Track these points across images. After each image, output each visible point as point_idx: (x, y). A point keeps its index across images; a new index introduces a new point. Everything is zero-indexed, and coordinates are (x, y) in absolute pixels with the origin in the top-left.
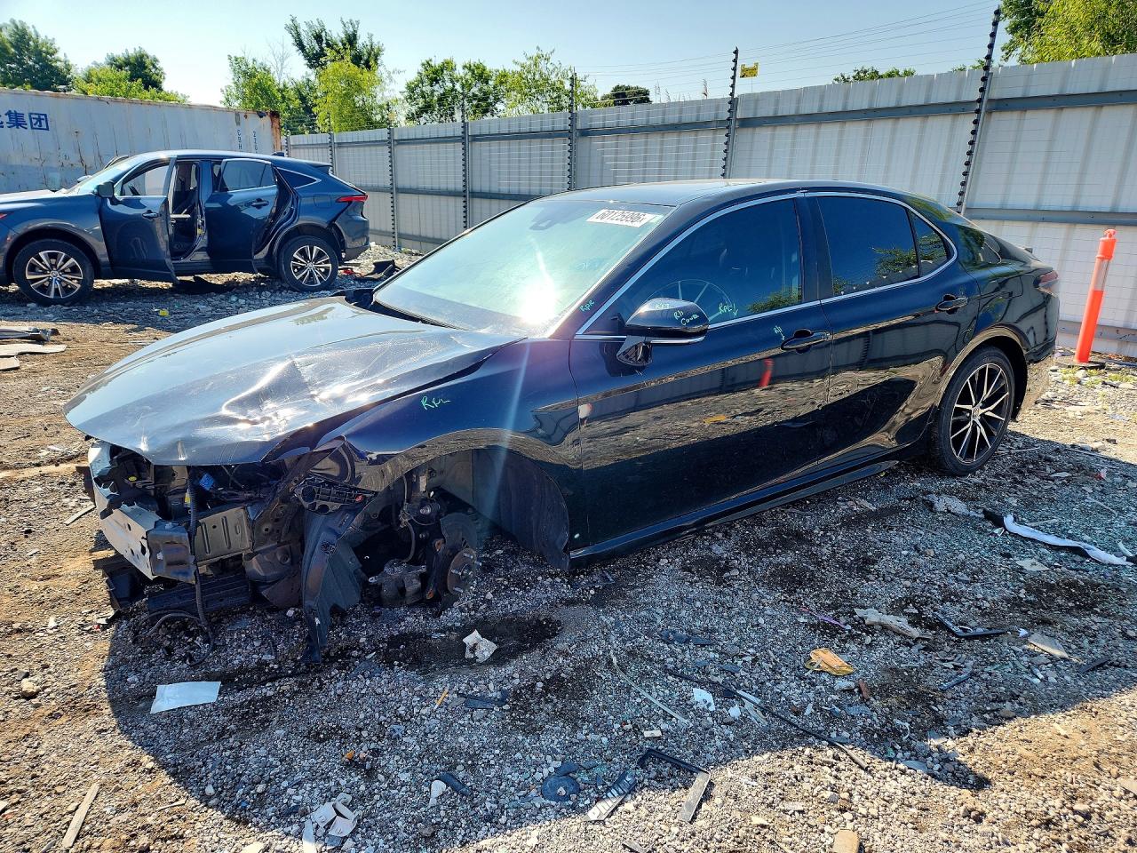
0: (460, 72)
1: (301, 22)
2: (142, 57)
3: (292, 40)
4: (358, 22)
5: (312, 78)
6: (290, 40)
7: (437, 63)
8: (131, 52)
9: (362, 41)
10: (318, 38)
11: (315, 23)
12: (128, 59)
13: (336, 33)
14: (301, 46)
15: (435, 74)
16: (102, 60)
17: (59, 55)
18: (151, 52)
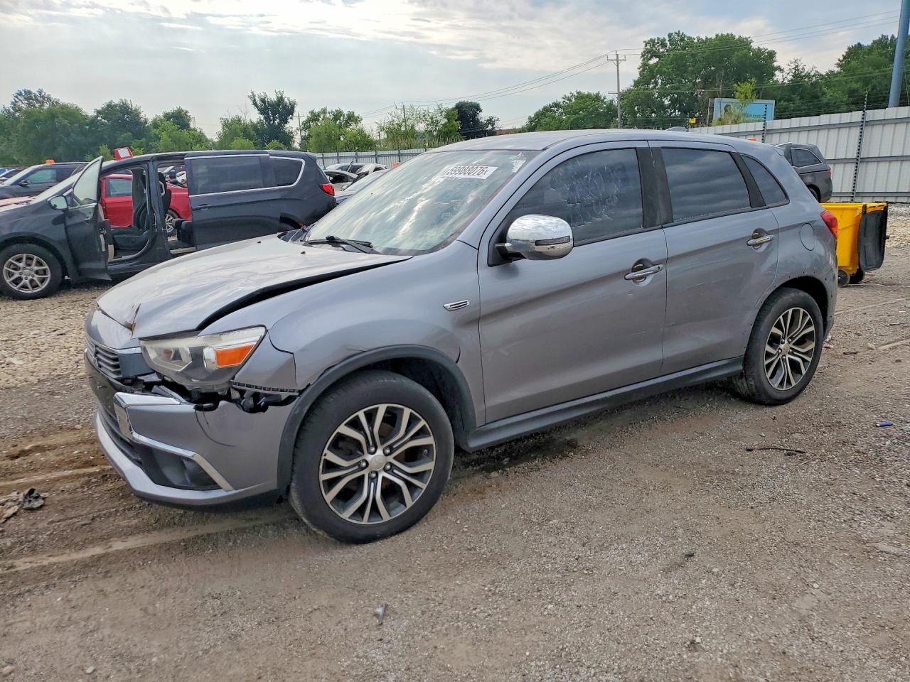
0: (328, 115)
1: (255, 93)
2: (180, 112)
3: (252, 103)
4: (283, 92)
5: (262, 119)
6: (251, 102)
7: (317, 111)
8: (175, 109)
9: (286, 100)
10: (263, 101)
11: (262, 94)
12: (173, 113)
13: (273, 97)
14: (255, 104)
15: (314, 117)
16: (161, 115)
17: (142, 115)
18: (184, 108)
